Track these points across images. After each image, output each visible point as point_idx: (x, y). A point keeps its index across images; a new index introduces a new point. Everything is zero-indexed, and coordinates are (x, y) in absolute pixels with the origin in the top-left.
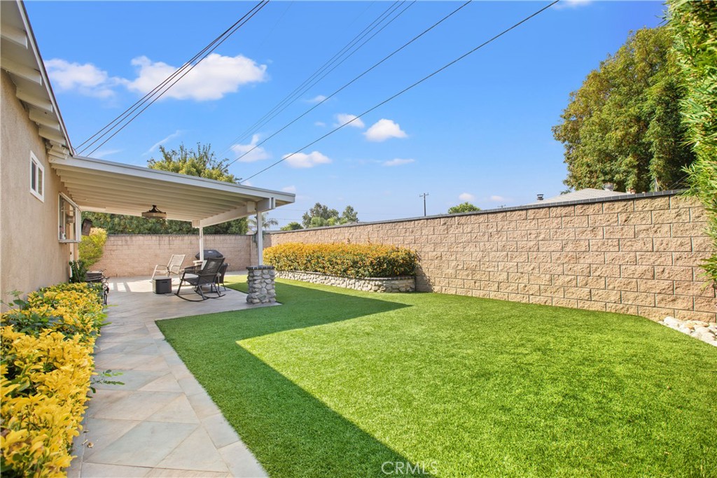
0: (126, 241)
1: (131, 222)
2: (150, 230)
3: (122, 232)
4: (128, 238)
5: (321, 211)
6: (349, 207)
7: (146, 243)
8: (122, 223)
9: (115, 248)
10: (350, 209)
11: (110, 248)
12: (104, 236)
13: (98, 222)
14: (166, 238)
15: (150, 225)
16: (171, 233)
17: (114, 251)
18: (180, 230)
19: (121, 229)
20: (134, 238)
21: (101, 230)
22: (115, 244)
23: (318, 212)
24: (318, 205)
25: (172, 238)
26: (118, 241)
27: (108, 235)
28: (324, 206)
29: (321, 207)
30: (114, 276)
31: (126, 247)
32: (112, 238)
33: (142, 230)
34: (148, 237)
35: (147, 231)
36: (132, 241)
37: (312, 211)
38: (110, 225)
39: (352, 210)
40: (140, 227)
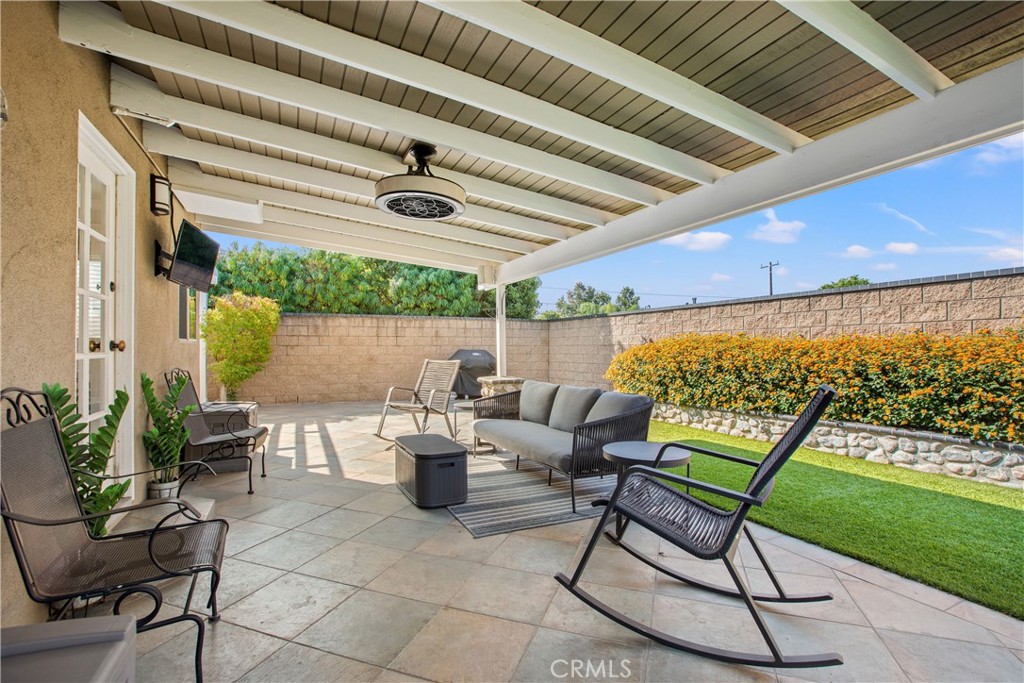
0: (316, 327)
1: (325, 289)
2: (358, 306)
3: (308, 309)
4: (319, 322)
5: (584, 294)
6: (627, 290)
7: (353, 332)
8: (309, 290)
9: (294, 341)
10: (628, 293)
11: (287, 341)
12: (273, 316)
13: (265, 286)
14: (390, 323)
15: (360, 295)
16: (399, 313)
17: (293, 347)
18: (416, 306)
19: (306, 303)
20: (331, 322)
21: (267, 301)
22: (296, 333)
23: (579, 296)
24: (580, 287)
25: (402, 322)
26: (301, 326)
27: (283, 314)
28: (590, 288)
29: (584, 290)
30: (291, 401)
31: (314, 340)
32: (290, 322)
33: (345, 306)
34: (357, 320)
35: (354, 308)
36: (327, 327)
37: (570, 295)
38: (287, 293)
39: (632, 293)
40: (342, 298)
